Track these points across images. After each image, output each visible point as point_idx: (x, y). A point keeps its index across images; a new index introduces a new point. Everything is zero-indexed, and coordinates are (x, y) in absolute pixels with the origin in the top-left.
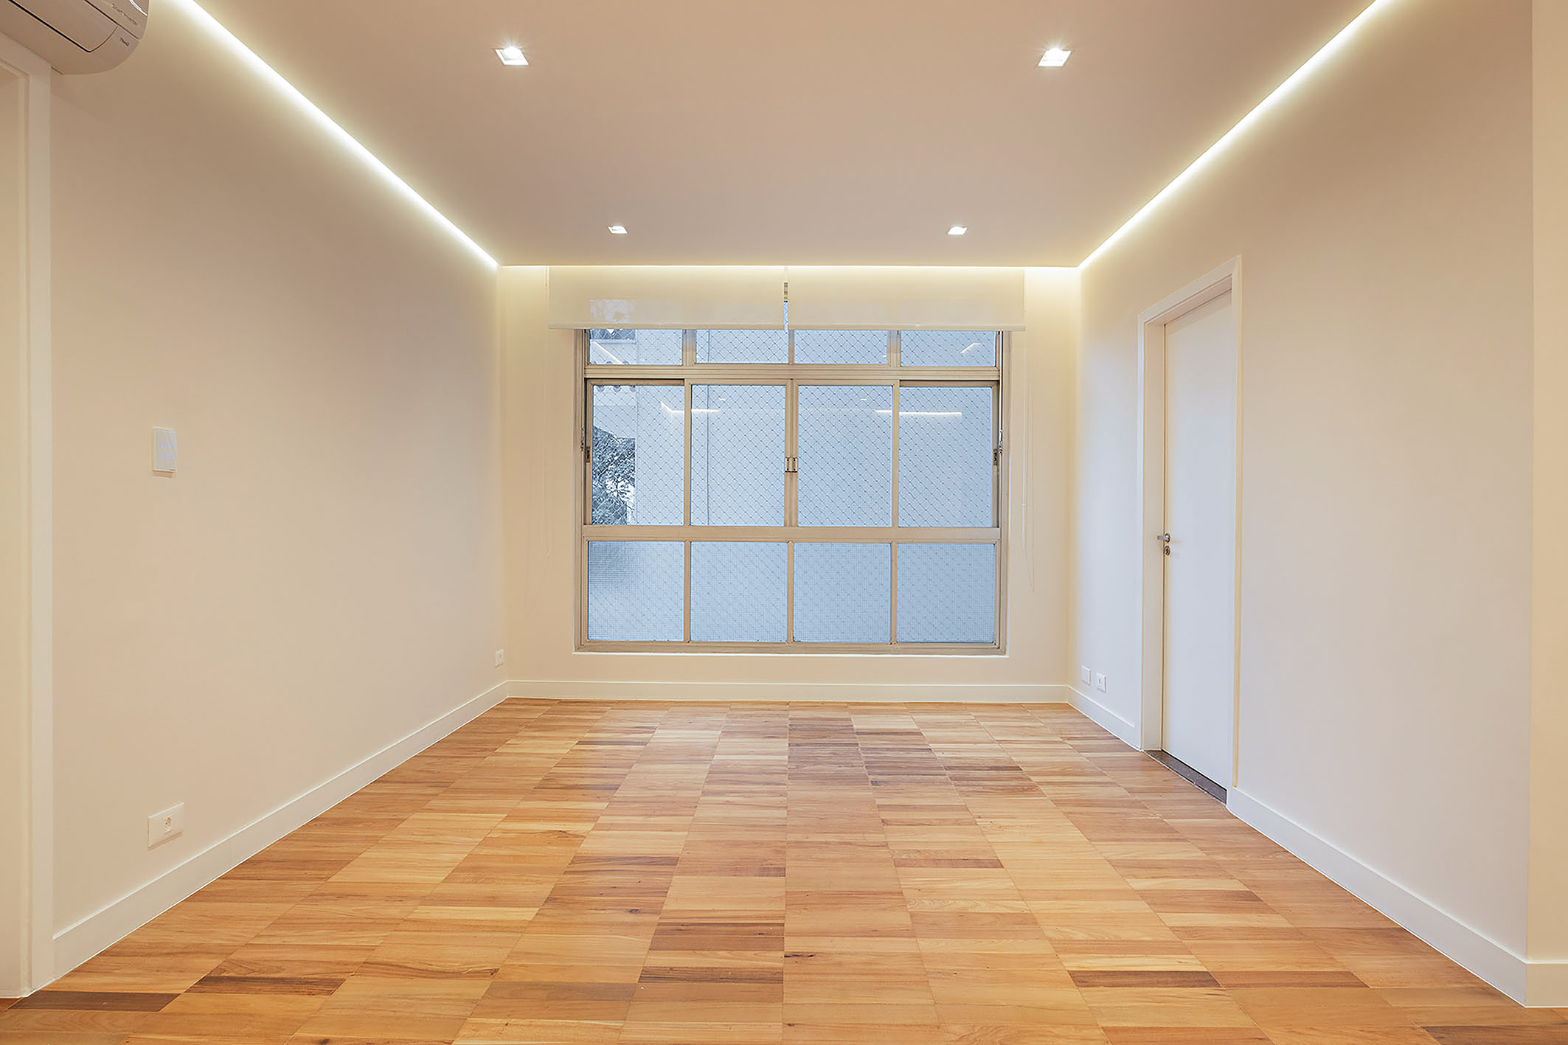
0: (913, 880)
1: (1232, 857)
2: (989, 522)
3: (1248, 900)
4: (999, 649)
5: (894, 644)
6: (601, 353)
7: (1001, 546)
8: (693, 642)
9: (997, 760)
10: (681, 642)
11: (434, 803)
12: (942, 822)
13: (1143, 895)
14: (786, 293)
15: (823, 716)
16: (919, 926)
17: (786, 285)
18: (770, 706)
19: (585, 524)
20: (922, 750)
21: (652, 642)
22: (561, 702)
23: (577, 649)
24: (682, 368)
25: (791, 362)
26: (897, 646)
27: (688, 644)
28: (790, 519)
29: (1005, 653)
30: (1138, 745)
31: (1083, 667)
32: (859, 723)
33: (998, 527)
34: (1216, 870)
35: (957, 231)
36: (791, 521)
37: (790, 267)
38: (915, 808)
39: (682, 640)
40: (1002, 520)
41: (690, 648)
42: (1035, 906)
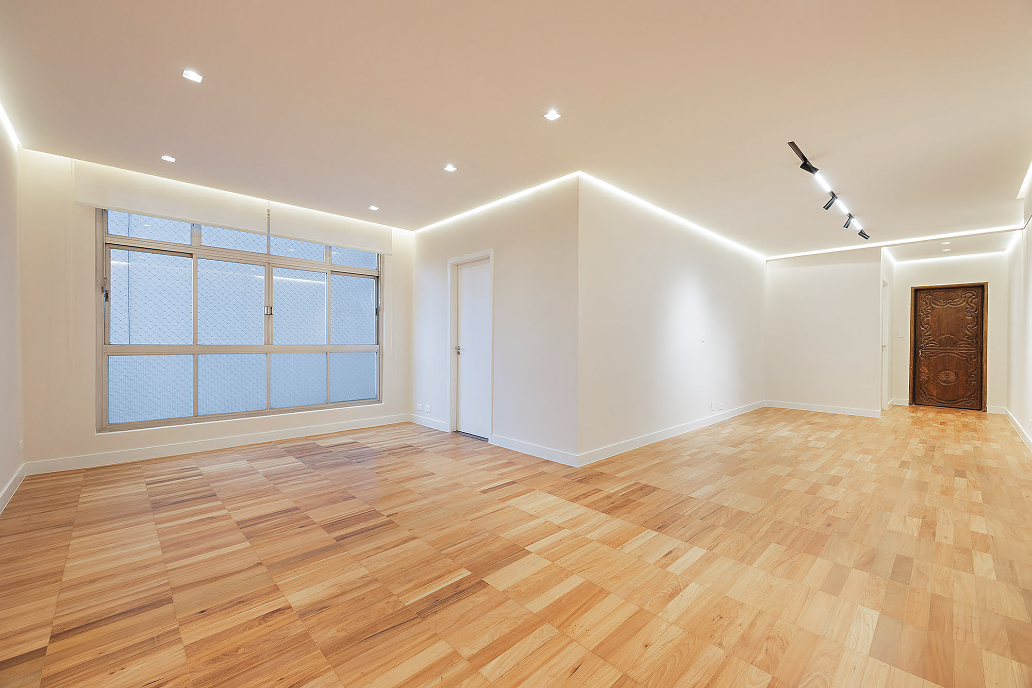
0: (409, 485)
1: (499, 455)
2: (375, 342)
3: (510, 463)
4: (380, 401)
5: (329, 403)
6: (116, 227)
7: (380, 353)
8: (200, 416)
9: (400, 445)
10: (192, 417)
11: (74, 534)
12: (400, 468)
13: (484, 469)
14: (269, 215)
15: (299, 444)
16: (424, 496)
17: (269, 211)
18: (261, 445)
19: (105, 344)
20: (364, 448)
21: (167, 419)
22: (87, 470)
23: (99, 431)
24: (191, 246)
25: (268, 254)
26: (330, 405)
27: (197, 417)
28: (268, 340)
29: (381, 403)
30: (449, 431)
31: (418, 404)
32: (323, 443)
33: (378, 344)
34: (498, 459)
35: (373, 208)
36: (268, 343)
37: (271, 202)
38: (384, 466)
39: (193, 415)
40: (380, 342)
41: (198, 420)
42: (456, 481)
